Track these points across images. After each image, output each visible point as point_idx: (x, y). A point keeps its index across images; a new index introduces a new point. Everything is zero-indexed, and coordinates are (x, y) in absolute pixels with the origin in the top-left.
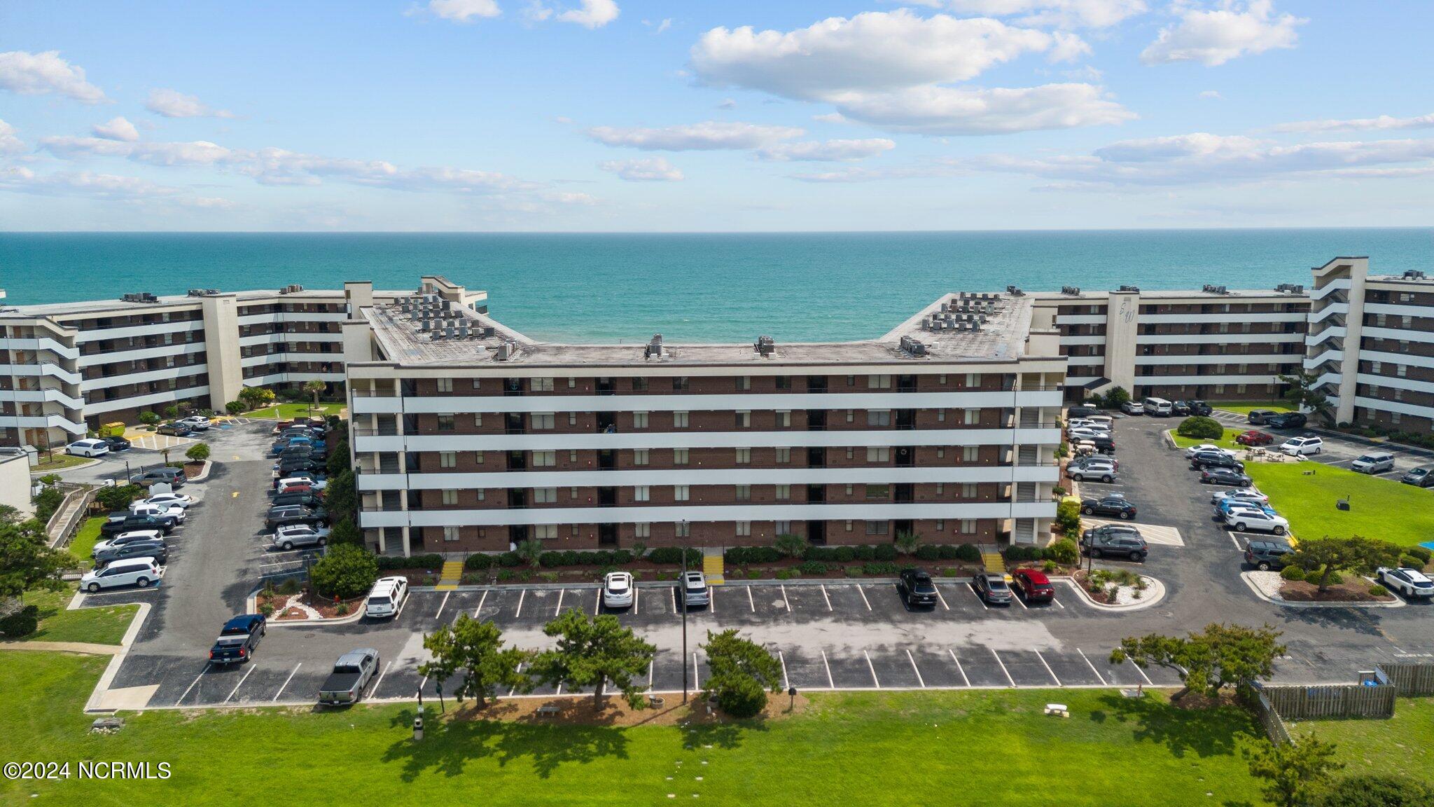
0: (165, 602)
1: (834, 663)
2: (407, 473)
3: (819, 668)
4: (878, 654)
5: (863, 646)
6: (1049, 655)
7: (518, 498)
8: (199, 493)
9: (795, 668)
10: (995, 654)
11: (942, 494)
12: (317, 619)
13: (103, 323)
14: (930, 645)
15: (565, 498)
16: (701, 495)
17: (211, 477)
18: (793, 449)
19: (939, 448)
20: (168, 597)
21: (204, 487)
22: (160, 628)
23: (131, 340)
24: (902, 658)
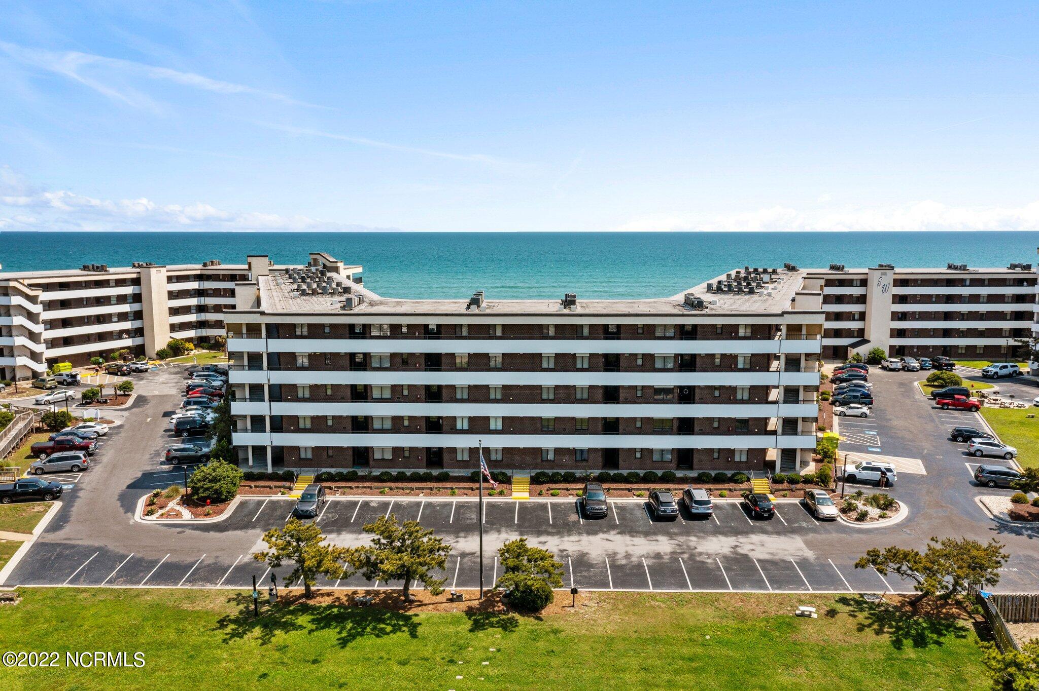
0: (74, 501)
1: (615, 567)
2: (270, 401)
3: (602, 572)
4: (655, 561)
5: (642, 554)
6: (804, 563)
7: (361, 425)
8: (122, 418)
9: (581, 572)
10: (756, 562)
11: (718, 427)
12: (189, 518)
13: (63, 286)
14: (701, 554)
15: (398, 425)
16: (512, 425)
17: (134, 406)
18: (591, 387)
19: (715, 388)
20: (78, 497)
21: (126, 414)
22: (67, 522)
23: (85, 300)
24: (675, 565)
